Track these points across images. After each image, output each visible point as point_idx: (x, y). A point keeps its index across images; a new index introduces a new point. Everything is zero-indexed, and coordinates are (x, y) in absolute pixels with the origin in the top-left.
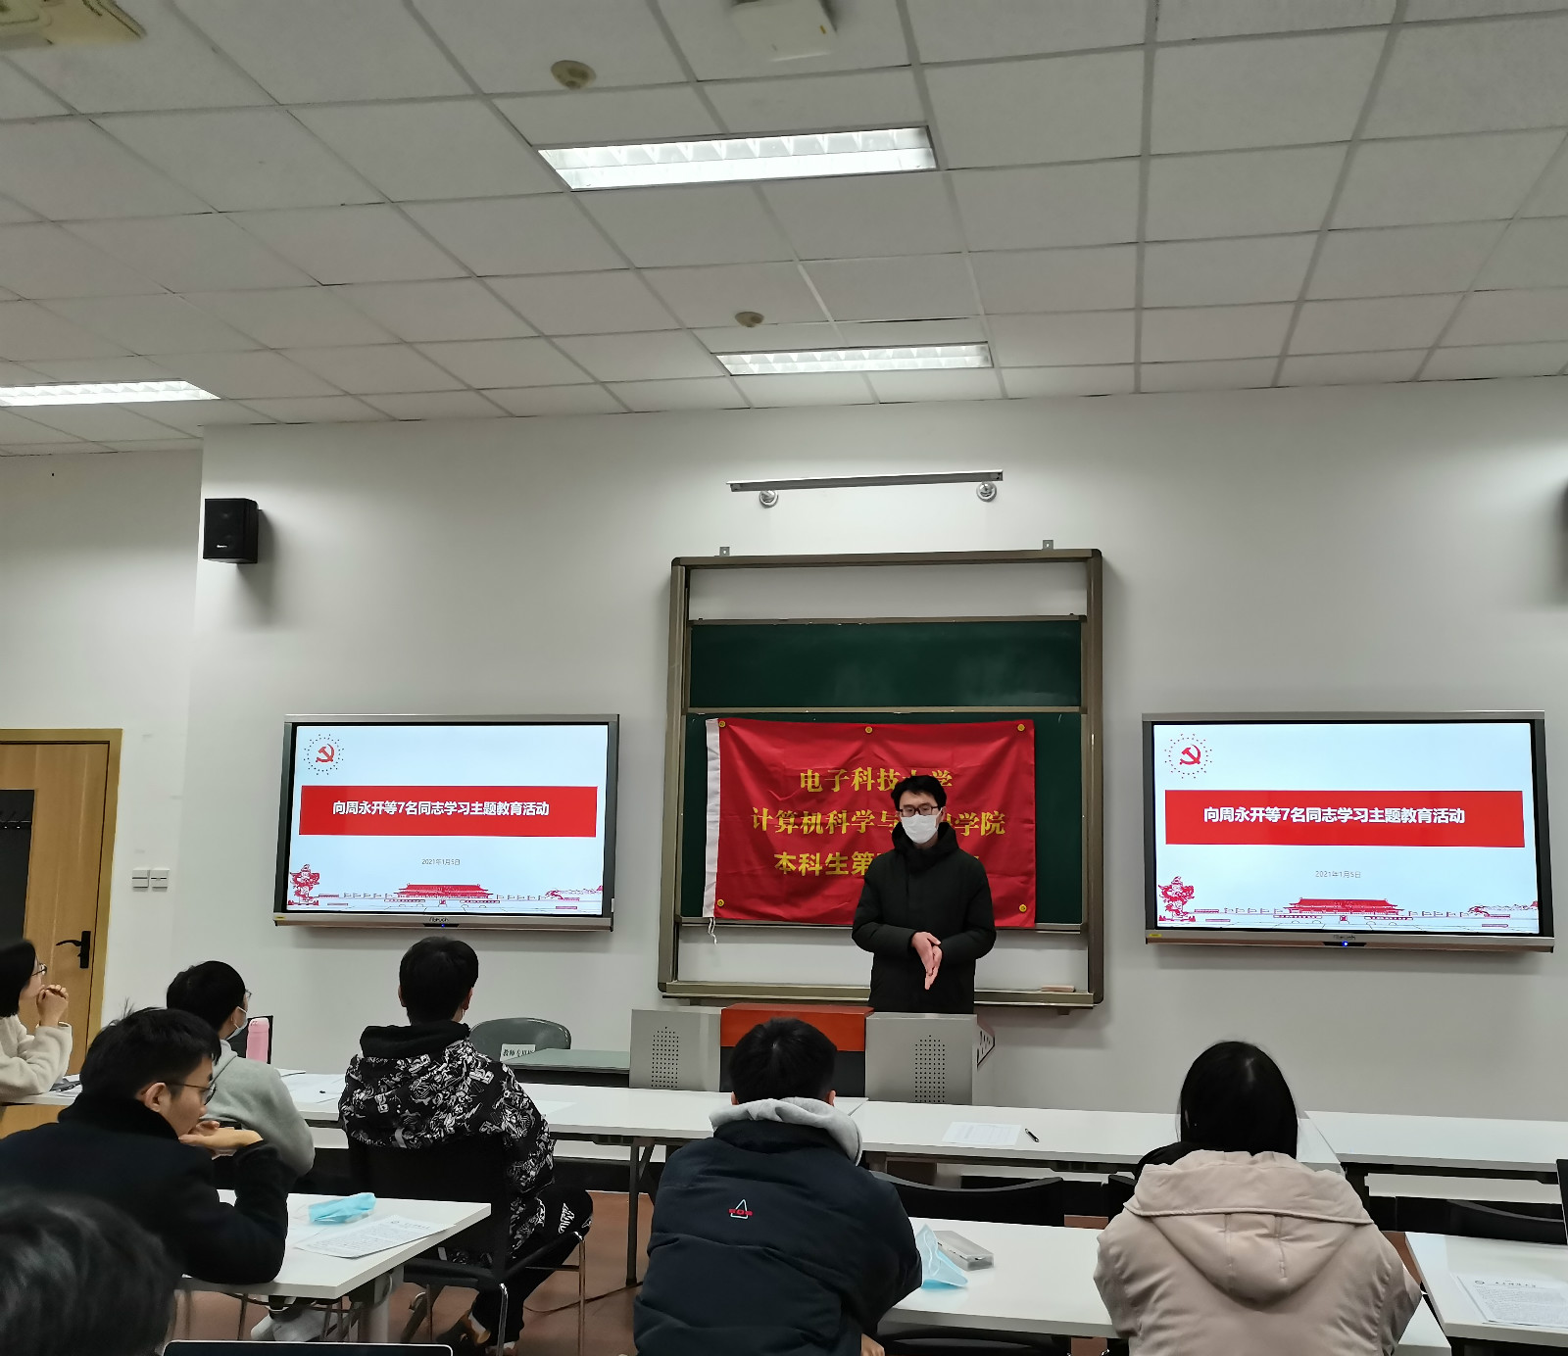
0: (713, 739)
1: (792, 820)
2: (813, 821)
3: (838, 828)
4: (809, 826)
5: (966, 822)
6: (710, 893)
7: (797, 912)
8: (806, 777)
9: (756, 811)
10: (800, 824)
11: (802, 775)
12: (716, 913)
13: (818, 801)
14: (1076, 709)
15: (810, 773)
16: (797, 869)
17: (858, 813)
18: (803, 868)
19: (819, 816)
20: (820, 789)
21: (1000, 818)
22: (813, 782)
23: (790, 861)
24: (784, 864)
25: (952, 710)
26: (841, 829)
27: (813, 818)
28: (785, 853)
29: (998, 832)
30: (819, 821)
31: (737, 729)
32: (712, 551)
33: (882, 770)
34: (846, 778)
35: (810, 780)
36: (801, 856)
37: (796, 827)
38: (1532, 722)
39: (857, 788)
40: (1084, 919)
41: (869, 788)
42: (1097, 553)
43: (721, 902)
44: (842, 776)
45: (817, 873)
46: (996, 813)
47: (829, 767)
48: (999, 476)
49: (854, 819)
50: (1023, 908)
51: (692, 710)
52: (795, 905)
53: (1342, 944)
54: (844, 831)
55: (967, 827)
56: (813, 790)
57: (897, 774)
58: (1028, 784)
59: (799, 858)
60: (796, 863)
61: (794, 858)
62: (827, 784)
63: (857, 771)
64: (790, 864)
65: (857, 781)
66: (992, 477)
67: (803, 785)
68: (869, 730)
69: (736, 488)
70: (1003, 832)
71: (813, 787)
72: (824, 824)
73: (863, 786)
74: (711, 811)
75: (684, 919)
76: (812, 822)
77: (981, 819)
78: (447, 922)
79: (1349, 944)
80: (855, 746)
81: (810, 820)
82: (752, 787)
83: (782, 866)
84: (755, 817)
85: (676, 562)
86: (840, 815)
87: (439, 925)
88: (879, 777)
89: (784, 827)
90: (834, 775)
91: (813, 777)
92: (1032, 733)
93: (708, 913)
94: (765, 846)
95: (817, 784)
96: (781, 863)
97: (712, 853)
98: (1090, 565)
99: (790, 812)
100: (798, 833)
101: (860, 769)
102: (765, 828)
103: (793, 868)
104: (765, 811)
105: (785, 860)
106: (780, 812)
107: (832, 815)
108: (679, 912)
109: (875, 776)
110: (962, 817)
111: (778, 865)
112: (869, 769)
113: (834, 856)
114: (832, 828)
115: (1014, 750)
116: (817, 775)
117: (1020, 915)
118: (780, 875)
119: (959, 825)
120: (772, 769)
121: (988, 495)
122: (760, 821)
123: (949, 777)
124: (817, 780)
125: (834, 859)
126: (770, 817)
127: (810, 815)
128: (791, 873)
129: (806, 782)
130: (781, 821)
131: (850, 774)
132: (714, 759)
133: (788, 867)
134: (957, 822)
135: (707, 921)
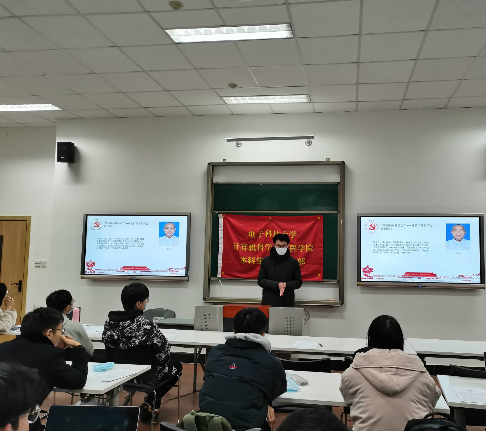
0: (221, 221)
1: (246, 247)
2: (253, 247)
3: (260, 249)
4: (251, 248)
5: (301, 247)
6: (220, 270)
7: (247, 276)
8: (250, 233)
9: (234, 244)
10: (248, 248)
11: (249, 232)
12: (222, 276)
13: (254, 241)
14: (336, 212)
15: (252, 232)
16: (247, 262)
17: (267, 245)
18: (249, 262)
19: (255, 245)
20: (255, 237)
21: (312, 246)
22: (253, 235)
23: (245, 259)
24: (243, 260)
25: (297, 212)
26: (261, 249)
27: (253, 246)
28: (244, 257)
29: (311, 251)
30: (254, 247)
31: (228, 217)
32: (220, 161)
33: (275, 231)
34: (263, 233)
35: (252, 234)
36: (249, 258)
38: (480, 217)
39: (266, 237)
40: (338, 278)
41: (270, 237)
42: (343, 162)
43: (223, 272)
44: (262, 233)
45: (254, 263)
46: (311, 245)
47: (258, 230)
48: (312, 138)
49: (266, 246)
50: (319, 275)
51: (214, 212)
52: (247, 274)
53: (419, 286)
54: (262, 250)
55: (301, 249)
56: (252, 237)
57: (279, 232)
58: (321, 236)
59: (248, 259)
60: (247, 260)
61: (246, 258)
62: (257, 235)
63: (267, 231)
64: (245, 261)
65: (266, 234)
66: (310, 138)
67: (249, 236)
68: (270, 218)
69: (228, 140)
70: (313, 251)
71: (253, 236)
72: (256, 248)
73: (268, 236)
74: (220, 244)
75: (212, 278)
77: (306, 247)
78: (136, 278)
79: (421, 286)
80: (266, 223)
82: (233, 236)
83: (242, 261)
84: (234, 246)
85: (209, 164)
86: (261, 245)
87: (134, 279)
88: (274, 233)
89: (243, 249)
90: (259, 232)
91: (253, 233)
92: (322, 220)
93: (219, 276)
94: (237, 255)
95: (254, 235)
96: (242, 260)
97: (220, 257)
98: (341, 166)
99: (245, 244)
100: (248, 251)
101: (268, 231)
102: (237, 249)
103: (246, 262)
104: (237, 244)
105: (243, 259)
106: (242, 244)
107: (258, 245)
108: (210, 276)
109: (272, 233)
110: (300, 246)
111: (241, 261)
112: (271, 231)
115: (316, 225)
116: (254, 232)
117: (318, 277)
118: (242, 264)
119: (299, 248)
120: (239, 230)
121: (309, 144)
122: (236, 247)
123: (296, 233)
124: (254, 234)
125: (259, 259)
126: (239, 246)
127: (251, 245)
128: (245, 263)
129: (250, 235)
130: (242, 247)
132: (221, 227)
134: (298, 248)
135: (219, 279)
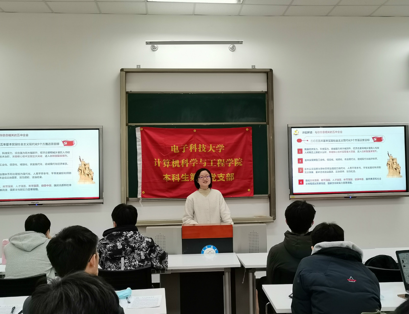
0: (138, 134)
1: (168, 163)
3: (185, 165)
4: (175, 165)
5: (229, 162)
6: (140, 189)
7: (171, 195)
8: (173, 147)
9: (156, 160)
10: (171, 164)
12: (142, 196)
13: (178, 156)
14: (265, 123)
16: (171, 180)
17: (192, 159)
18: (173, 179)
19: (178, 161)
20: (178, 152)
21: (241, 160)
22: (176, 149)
23: (169, 177)
25: (224, 124)
28: (167, 174)
29: (240, 165)
30: (178, 163)
31: (146, 131)
33: (200, 145)
34: (187, 147)
36: (172, 175)
37: (170, 165)
38: (405, 126)
39: (191, 151)
40: (269, 193)
41: (196, 151)
42: (271, 70)
43: (144, 192)
45: (178, 181)
46: (240, 158)
47: (181, 143)
48: (241, 43)
49: (190, 162)
50: (249, 190)
51: (129, 124)
52: (170, 192)
53: (350, 197)
54: (187, 166)
55: (230, 164)
56: (176, 152)
57: (205, 146)
58: (250, 149)
60: (171, 177)
62: (181, 150)
63: (191, 145)
65: (191, 149)
68: (195, 131)
69: (147, 43)
70: (242, 165)
71: (176, 151)
72: (180, 164)
73: (193, 150)
74: (139, 160)
75: (130, 199)
76: (176, 163)
77: (234, 161)
79: (352, 197)
80: (190, 136)
81: (175, 162)
82: (153, 151)
83: (166, 179)
84: (155, 162)
85: (122, 70)
86: (185, 161)
87: (35, 205)
88: (199, 147)
89: (165, 165)
90: (183, 147)
92: (251, 131)
93: (139, 196)
94: (159, 172)
97: (140, 175)
98: (269, 74)
99: (167, 160)
100: (171, 167)
102: (159, 166)
104: (159, 160)
105: (167, 177)
106: (164, 160)
107: (183, 161)
108: (128, 196)
110: (228, 160)
111: (164, 178)
112: (195, 144)
113: (184, 175)
114: (183, 165)
115: (245, 137)
116: (177, 147)
117: (248, 192)
118: (165, 182)
119: (227, 163)
120: (160, 145)
121: (233, 49)
122: (157, 163)
123: (223, 147)
124: (177, 148)
126: (160, 162)
127: (175, 161)
128: (169, 181)
129: (173, 149)
130: (164, 164)
131: (189, 146)
132: (139, 141)
133: (168, 179)
135: (139, 199)
